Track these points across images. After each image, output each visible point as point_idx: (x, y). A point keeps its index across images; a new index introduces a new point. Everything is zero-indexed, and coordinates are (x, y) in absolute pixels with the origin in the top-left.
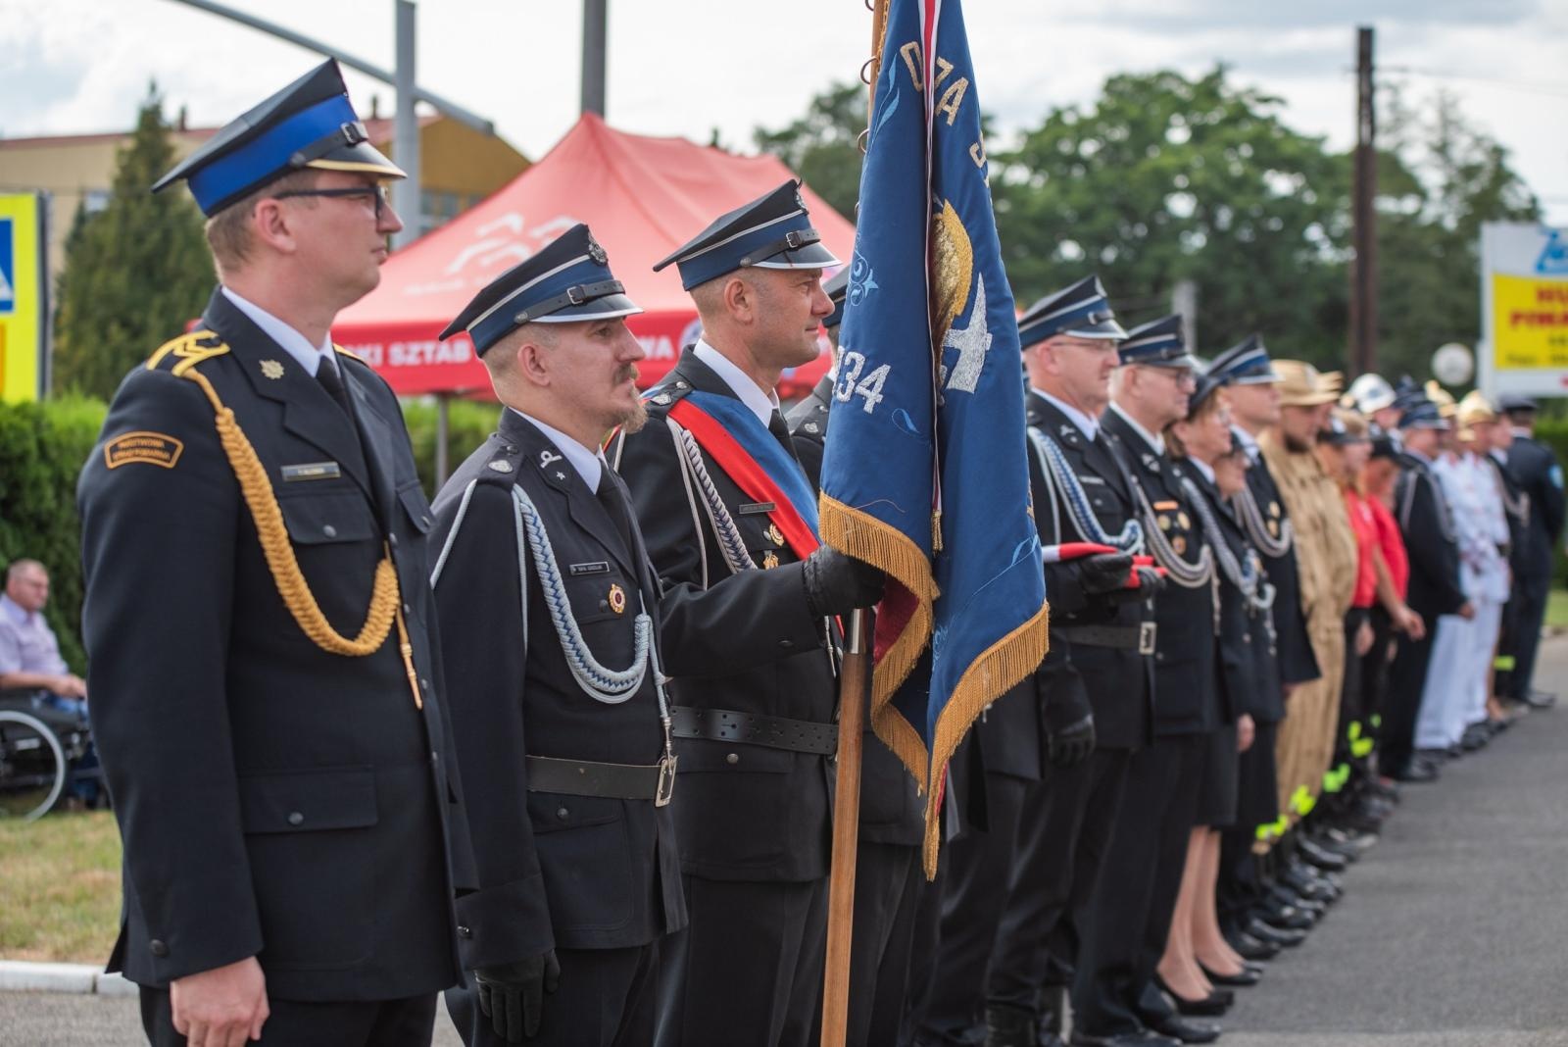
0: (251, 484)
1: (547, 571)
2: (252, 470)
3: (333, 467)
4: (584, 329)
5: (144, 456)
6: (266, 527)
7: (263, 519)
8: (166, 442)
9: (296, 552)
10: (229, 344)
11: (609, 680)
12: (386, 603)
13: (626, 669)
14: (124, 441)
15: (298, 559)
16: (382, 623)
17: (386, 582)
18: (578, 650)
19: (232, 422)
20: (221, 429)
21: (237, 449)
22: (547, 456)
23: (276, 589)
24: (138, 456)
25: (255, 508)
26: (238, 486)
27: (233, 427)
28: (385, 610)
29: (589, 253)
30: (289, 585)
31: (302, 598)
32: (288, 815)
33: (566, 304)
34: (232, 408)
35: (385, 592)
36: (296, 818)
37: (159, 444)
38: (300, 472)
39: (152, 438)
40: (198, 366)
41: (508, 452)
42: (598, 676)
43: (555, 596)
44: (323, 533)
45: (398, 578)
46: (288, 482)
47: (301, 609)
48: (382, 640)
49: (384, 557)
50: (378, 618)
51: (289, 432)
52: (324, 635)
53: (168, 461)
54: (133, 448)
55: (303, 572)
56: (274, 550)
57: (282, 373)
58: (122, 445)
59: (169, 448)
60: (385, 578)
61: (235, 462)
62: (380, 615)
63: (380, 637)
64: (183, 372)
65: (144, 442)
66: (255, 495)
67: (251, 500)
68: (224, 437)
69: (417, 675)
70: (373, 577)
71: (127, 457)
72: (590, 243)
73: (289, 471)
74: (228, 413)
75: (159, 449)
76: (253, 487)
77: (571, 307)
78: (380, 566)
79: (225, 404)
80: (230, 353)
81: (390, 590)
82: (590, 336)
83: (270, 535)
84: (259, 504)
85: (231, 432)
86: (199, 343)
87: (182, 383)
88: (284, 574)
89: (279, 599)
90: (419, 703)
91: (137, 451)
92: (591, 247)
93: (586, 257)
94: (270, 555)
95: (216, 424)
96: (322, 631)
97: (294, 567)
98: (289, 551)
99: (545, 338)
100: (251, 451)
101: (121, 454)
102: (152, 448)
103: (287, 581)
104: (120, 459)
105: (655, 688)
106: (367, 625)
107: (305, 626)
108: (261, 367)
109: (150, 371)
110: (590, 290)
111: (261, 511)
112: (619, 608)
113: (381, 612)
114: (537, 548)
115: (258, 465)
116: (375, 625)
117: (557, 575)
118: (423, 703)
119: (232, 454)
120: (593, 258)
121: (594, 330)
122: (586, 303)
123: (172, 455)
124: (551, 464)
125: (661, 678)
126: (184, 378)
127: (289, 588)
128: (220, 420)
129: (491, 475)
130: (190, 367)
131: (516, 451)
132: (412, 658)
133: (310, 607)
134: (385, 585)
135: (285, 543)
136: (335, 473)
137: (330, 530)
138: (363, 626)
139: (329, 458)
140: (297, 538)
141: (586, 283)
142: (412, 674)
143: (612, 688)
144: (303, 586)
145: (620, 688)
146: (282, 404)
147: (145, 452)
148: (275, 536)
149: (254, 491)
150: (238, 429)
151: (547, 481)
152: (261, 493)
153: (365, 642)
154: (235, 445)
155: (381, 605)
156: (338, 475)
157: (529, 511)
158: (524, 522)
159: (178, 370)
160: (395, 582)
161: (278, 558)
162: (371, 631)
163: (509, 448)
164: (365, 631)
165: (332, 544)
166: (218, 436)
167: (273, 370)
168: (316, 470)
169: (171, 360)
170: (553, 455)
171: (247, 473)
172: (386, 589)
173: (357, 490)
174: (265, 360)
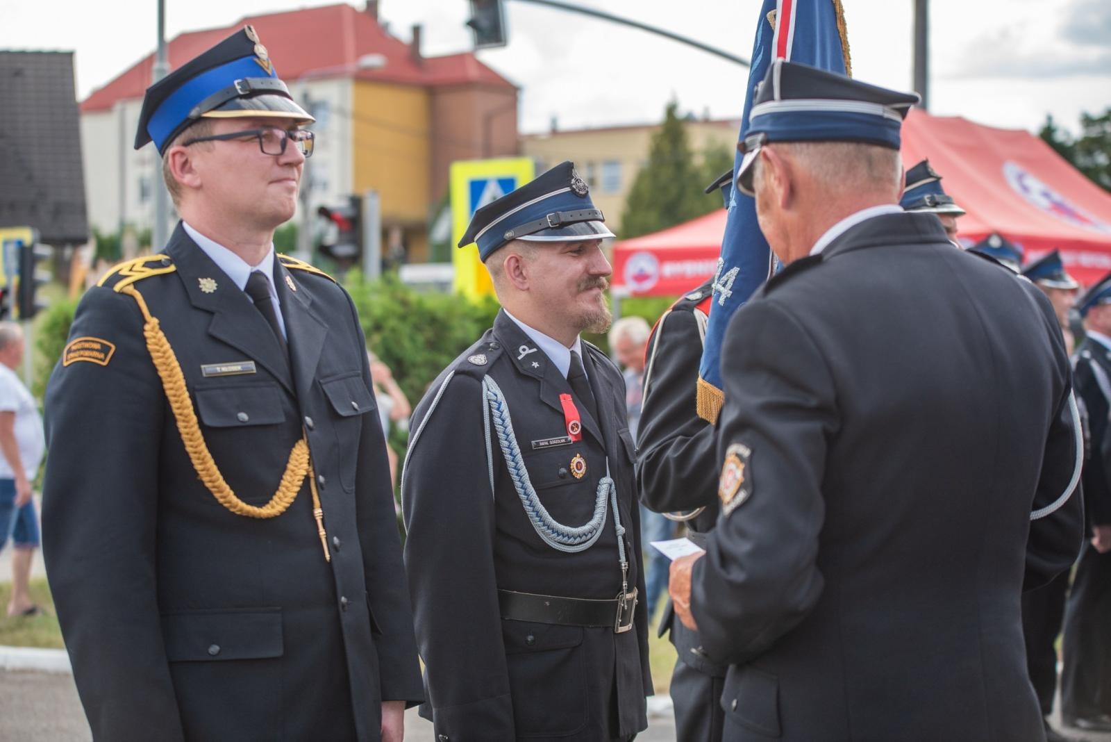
0: (169, 379)
1: (509, 447)
2: (169, 368)
3: (250, 366)
4: (559, 248)
5: (87, 357)
6: (181, 414)
7: (178, 408)
8: (102, 345)
9: (204, 434)
10: (176, 266)
11: (568, 535)
12: (296, 475)
13: (584, 524)
14: (75, 344)
15: (205, 440)
16: (289, 491)
17: (298, 458)
18: (537, 512)
19: (157, 327)
20: (147, 334)
21: (158, 351)
22: (524, 350)
23: (192, 465)
24: (82, 356)
25: (172, 399)
26: (159, 381)
27: (157, 333)
28: (294, 480)
29: (570, 186)
30: (200, 461)
31: (210, 472)
32: (208, 647)
33: (546, 226)
34: (157, 317)
35: (296, 466)
36: (214, 649)
37: (97, 346)
38: (218, 369)
39: (93, 342)
40: (137, 284)
41: (490, 347)
42: (557, 532)
43: (515, 468)
44: (237, 418)
45: (310, 454)
46: (206, 377)
47: (210, 481)
48: (288, 505)
49: (302, 438)
50: (287, 488)
51: (214, 338)
52: (230, 502)
53: (103, 361)
54: (79, 350)
55: (211, 450)
56: (187, 434)
57: (215, 289)
58: (74, 348)
59: (105, 350)
60: (298, 455)
61: (156, 362)
62: (289, 485)
63: (288, 503)
64: (122, 289)
65: (87, 345)
66: (172, 389)
67: (168, 393)
68: (148, 341)
69: (326, 535)
70: (289, 453)
71: (75, 357)
72: (573, 177)
73: (208, 369)
74: (153, 322)
75: (97, 350)
76: (170, 382)
77: (550, 229)
78: (297, 445)
79: (153, 315)
80: (175, 272)
81: (301, 464)
82: (563, 253)
83: (184, 421)
84: (175, 396)
85: (154, 337)
86: (148, 265)
87: (120, 297)
88: (195, 453)
89: (195, 473)
90: (328, 556)
91: (82, 353)
92: (573, 181)
93: (567, 189)
94: (184, 437)
95: (144, 330)
96: (228, 499)
97: (203, 447)
98: (199, 433)
99: (528, 252)
100: (171, 352)
101: (72, 355)
102: (93, 350)
103: (198, 459)
104: (72, 358)
105: (616, 537)
106: (279, 494)
107: (217, 495)
108: (199, 283)
109: (98, 287)
110: (565, 217)
111: (176, 402)
112: (579, 474)
113: (289, 482)
114: (499, 428)
115: (176, 364)
116: (284, 493)
117: (517, 450)
118: (330, 557)
119: (154, 355)
120: (573, 190)
121: (568, 249)
122: (561, 227)
123: (106, 356)
124: (527, 355)
125: (621, 530)
126: (122, 293)
127: (201, 464)
128: (147, 327)
129: (466, 368)
130: (129, 285)
131: (497, 347)
132: (323, 520)
133: (218, 480)
134: (297, 460)
135: (196, 427)
136: (253, 370)
137: (243, 416)
138: (274, 494)
139: (249, 358)
140: (207, 422)
141: (563, 211)
142: (322, 532)
143: (570, 541)
144: (211, 462)
145: (578, 540)
146: (211, 313)
147: (87, 353)
148: (188, 422)
149: (171, 385)
150: (161, 334)
151: (522, 371)
152: (176, 386)
153: (273, 507)
154: (157, 348)
155: (291, 476)
156: (255, 372)
157: (494, 398)
158: (490, 407)
159: (117, 288)
160: (308, 457)
161: (191, 440)
162: (280, 498)
163: (491, 345)
164: (275, 498)
165: (244, 427)
166: (144, 340)
167: (208, 285)
168: (235, 368)
169: (117, 277)
170: (530, 349)
171: (166, 370)
172: (297, 464)
173: (274, 383)
174: (202, 278)
